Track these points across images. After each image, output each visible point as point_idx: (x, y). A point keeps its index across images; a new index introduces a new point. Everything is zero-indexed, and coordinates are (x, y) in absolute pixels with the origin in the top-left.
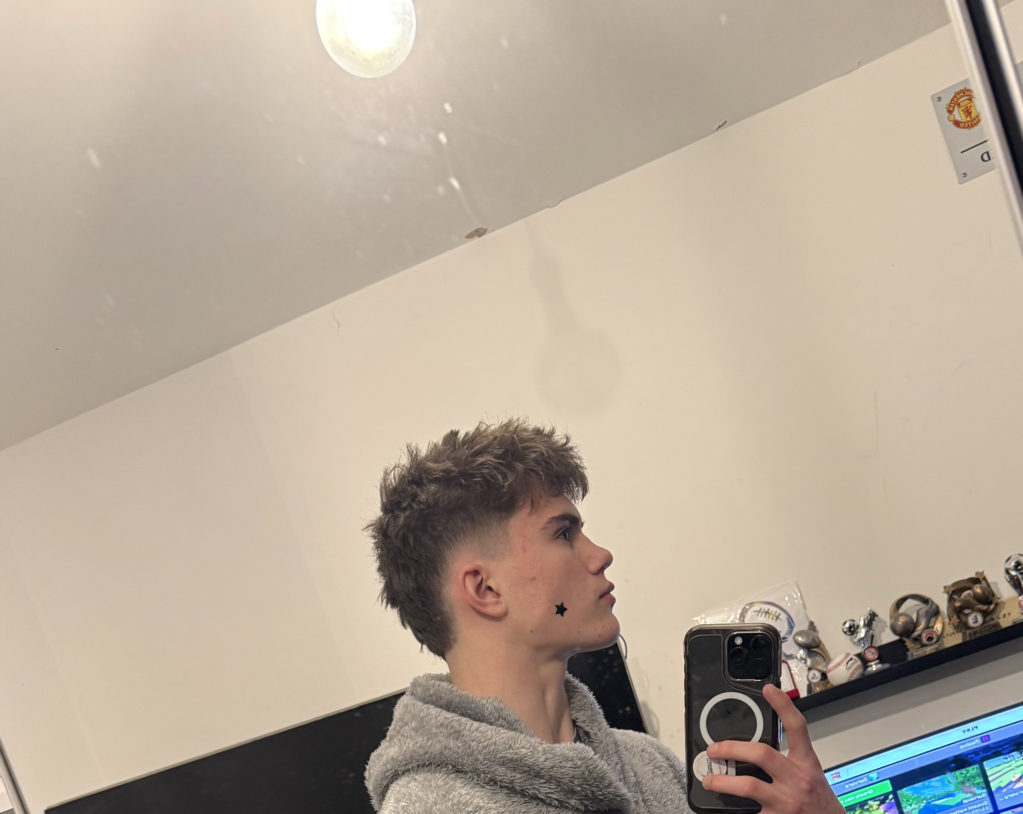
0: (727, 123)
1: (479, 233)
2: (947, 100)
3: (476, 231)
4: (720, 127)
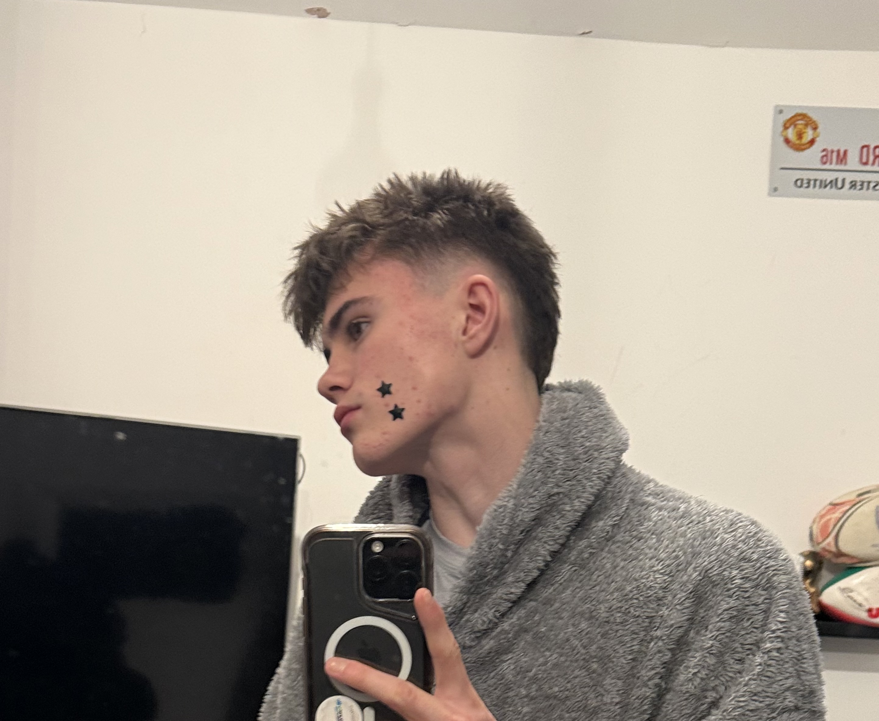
0: (592, 34)
1: (321, 13)
2: (787, 115)
3: (319, 10)
4: (583, 34)
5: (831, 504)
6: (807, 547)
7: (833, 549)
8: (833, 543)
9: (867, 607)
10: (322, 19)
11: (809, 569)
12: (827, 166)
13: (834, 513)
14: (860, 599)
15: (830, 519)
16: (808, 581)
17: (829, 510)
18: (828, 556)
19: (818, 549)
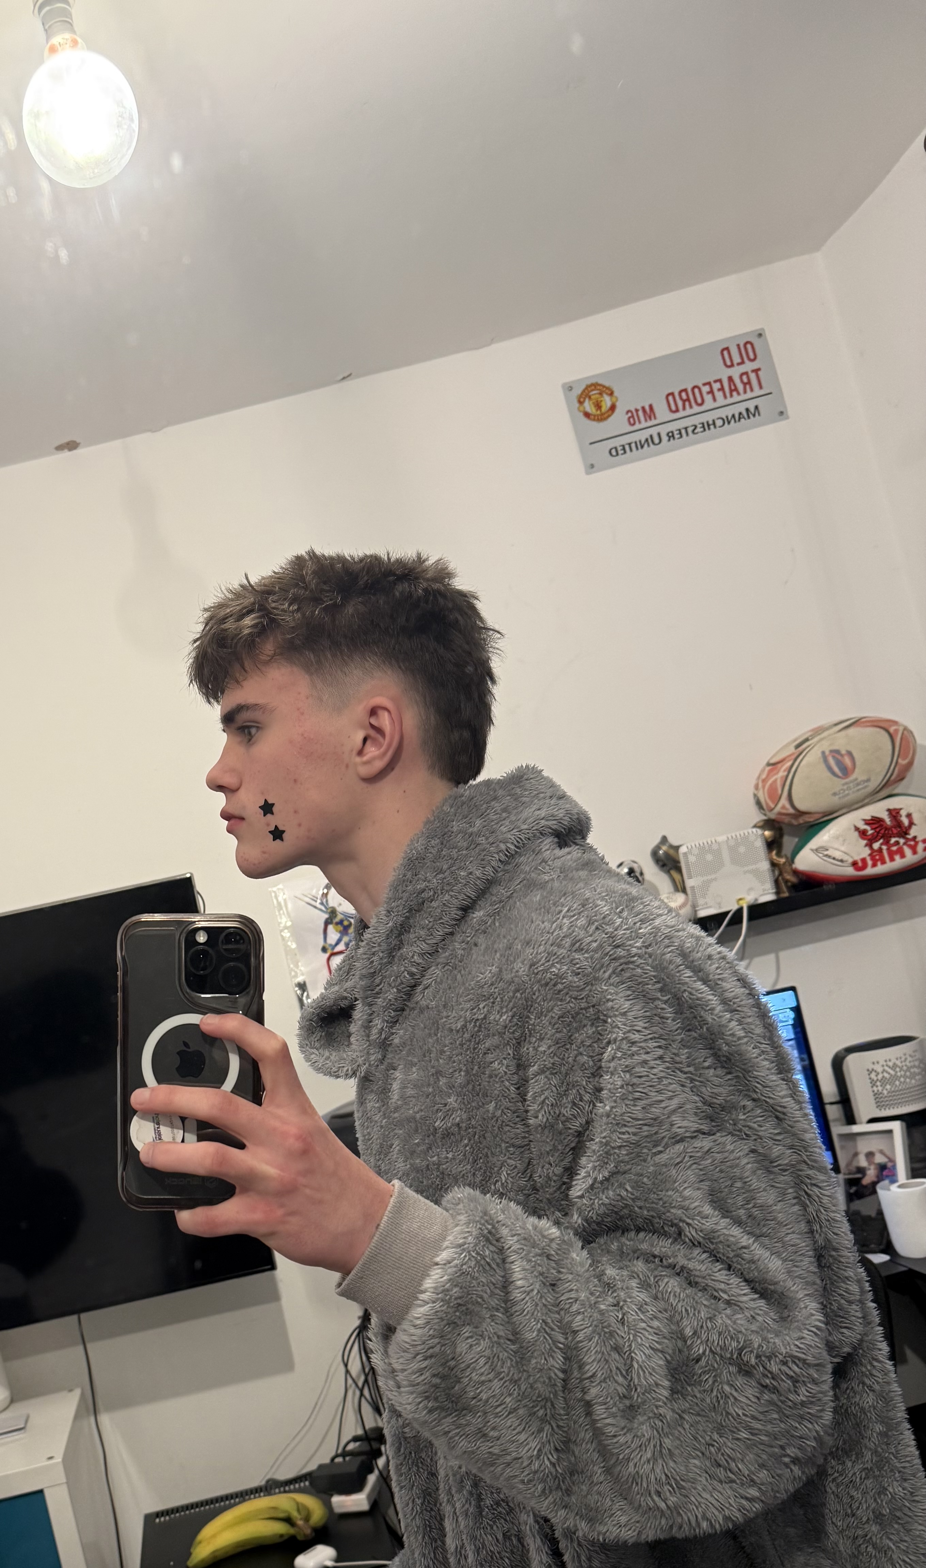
0: (352, 377)
1: (72, 446)
2: (578, 391)
3: (68, 444)
4: (344, 378)
5: (769, 764)
6: (758, 817)
7: (791, 811)
8: (788, 806)
9: (850, 860)
10: (75, 452)
11: (769, 840)
12: (637, 426)
13: (778, 773)
14: (838, 855)
15: (775, 781)
16: (774, 852)
17: (770, 772)
18: (787, 820)
19: (772, 816)
